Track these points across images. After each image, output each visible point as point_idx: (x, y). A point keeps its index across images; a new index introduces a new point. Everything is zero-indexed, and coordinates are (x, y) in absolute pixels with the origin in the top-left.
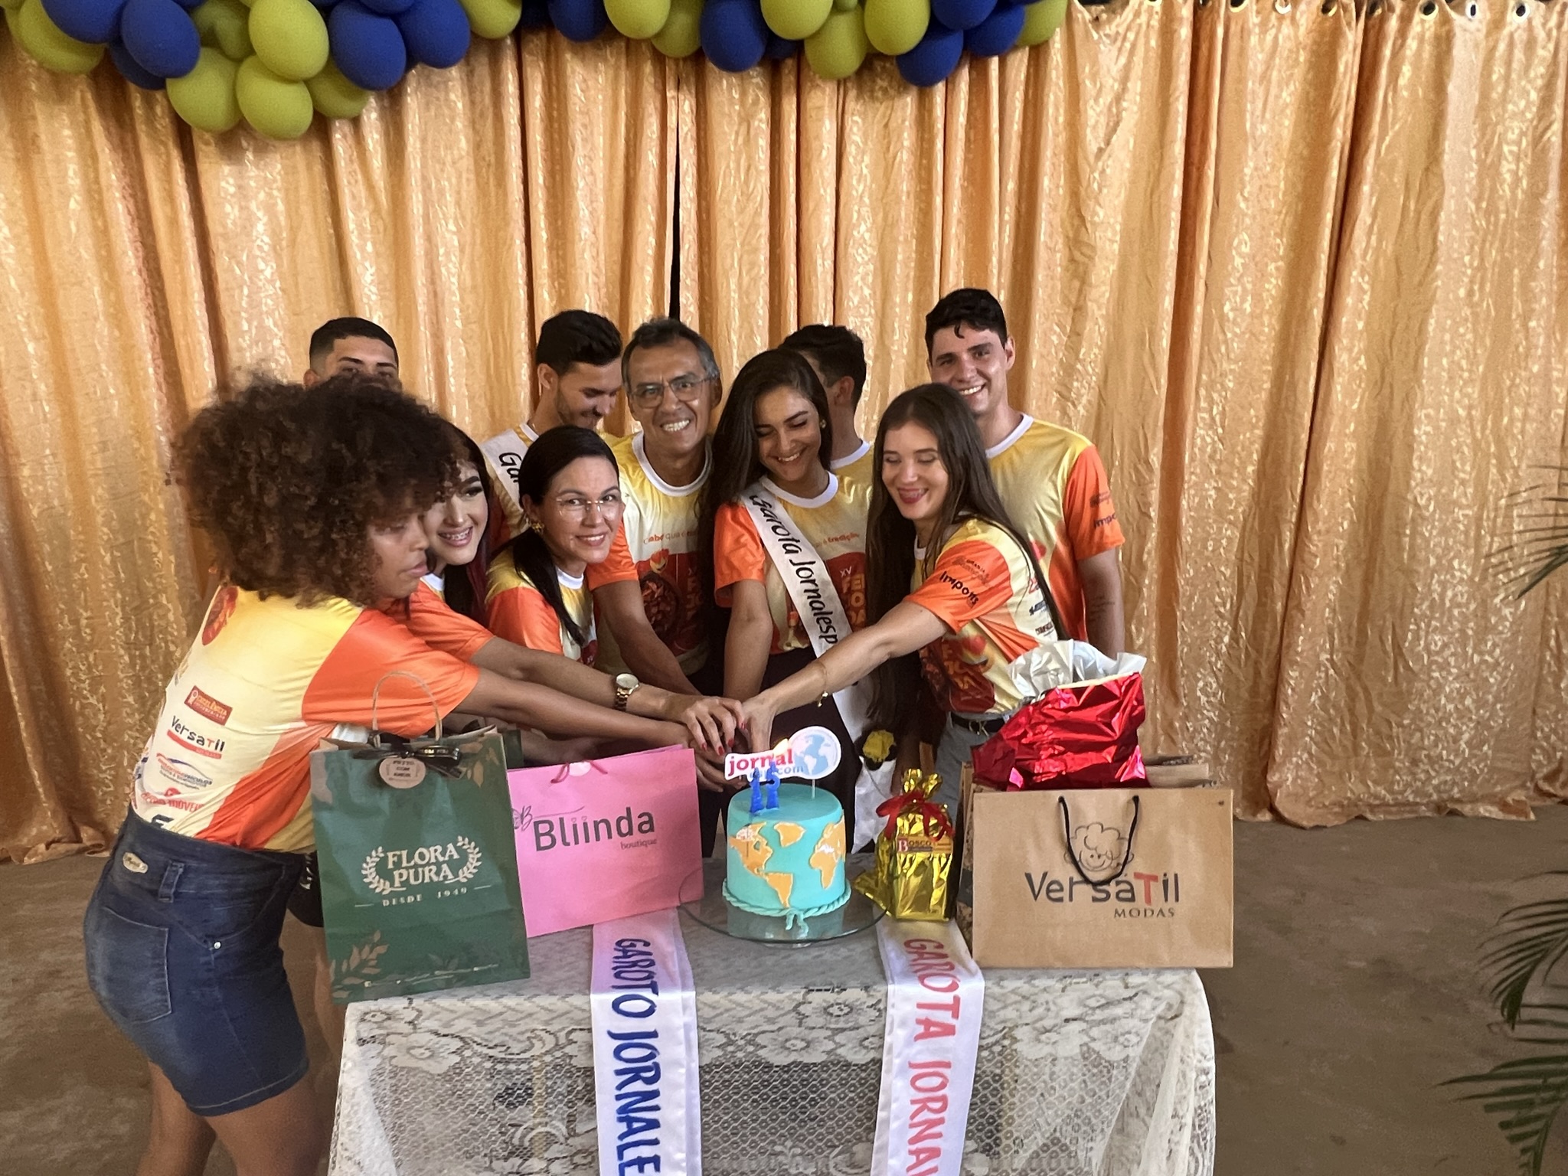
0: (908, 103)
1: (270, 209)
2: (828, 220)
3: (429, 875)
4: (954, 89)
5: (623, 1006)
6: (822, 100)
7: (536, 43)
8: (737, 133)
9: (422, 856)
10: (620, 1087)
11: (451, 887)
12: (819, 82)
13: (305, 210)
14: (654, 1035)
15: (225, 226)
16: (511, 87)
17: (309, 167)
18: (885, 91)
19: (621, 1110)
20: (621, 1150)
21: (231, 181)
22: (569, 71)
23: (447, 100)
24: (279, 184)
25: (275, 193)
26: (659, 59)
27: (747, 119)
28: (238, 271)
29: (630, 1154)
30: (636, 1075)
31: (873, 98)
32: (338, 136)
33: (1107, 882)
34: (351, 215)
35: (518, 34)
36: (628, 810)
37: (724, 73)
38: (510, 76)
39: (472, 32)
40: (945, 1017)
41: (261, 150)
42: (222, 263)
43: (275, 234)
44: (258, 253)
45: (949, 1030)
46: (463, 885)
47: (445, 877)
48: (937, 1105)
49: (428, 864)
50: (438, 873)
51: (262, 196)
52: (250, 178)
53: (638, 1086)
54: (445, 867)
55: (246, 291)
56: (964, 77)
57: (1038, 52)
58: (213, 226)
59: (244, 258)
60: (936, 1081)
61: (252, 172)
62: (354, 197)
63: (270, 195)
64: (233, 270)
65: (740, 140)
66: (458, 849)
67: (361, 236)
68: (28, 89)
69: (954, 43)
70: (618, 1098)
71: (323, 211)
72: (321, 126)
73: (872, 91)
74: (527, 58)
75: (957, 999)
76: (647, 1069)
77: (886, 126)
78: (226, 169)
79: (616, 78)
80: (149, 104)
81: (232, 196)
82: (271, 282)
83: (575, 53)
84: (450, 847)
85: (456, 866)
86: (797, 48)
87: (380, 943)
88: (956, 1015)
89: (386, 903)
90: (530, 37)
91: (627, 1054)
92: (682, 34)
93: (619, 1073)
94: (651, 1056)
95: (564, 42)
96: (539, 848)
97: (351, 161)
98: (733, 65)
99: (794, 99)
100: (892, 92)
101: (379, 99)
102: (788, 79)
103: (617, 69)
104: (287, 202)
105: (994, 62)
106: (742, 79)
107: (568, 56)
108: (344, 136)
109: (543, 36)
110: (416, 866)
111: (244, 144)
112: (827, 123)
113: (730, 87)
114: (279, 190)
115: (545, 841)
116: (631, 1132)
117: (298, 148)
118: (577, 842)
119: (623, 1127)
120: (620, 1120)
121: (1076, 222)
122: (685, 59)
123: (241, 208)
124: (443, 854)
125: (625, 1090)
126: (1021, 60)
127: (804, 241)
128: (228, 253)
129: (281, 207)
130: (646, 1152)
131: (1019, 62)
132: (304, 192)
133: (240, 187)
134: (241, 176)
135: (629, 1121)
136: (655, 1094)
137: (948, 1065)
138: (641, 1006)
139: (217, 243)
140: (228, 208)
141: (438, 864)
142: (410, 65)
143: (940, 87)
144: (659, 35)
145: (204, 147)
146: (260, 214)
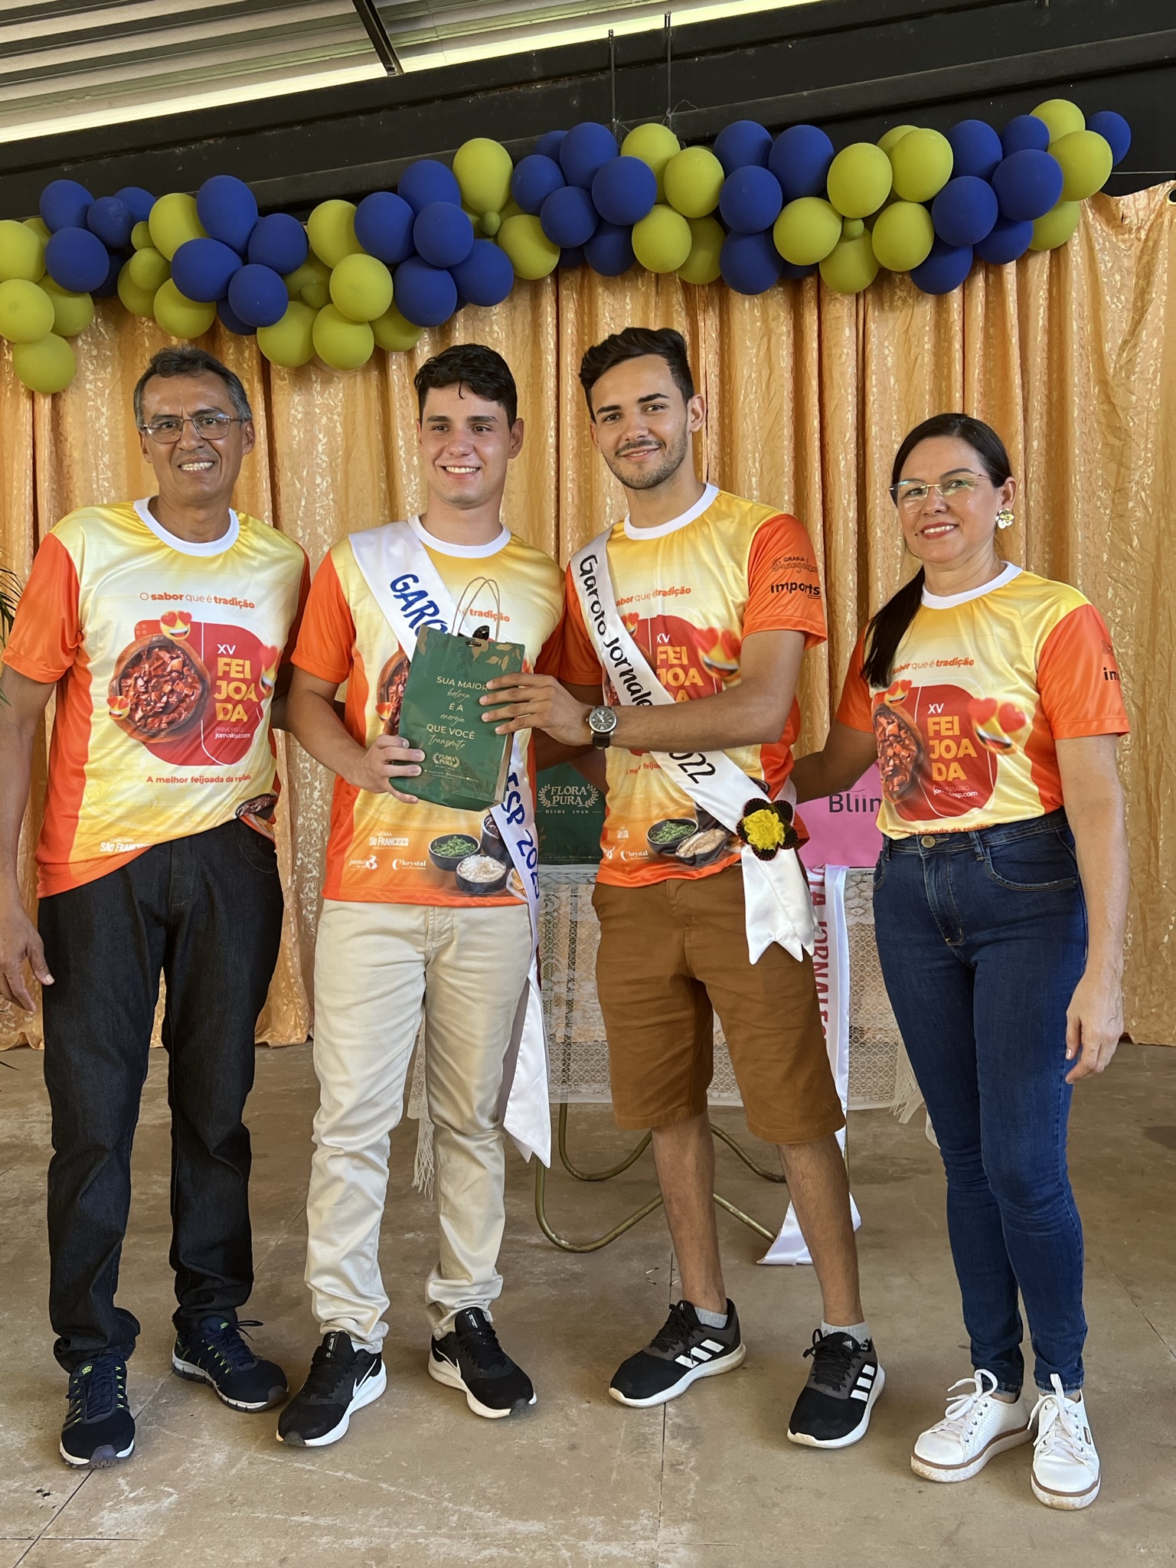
0: (925, 309)
1: (330, 432)
2: (850, 417)
4: (970, 294)
6: (841, 312)
7: (572, 279)
8: (759, 347)
12: (838, 295)
13: (361, 429)
15: (290, 448)
16: (550, 320)
17: (367, 395)
18: (904, 301)
21: (300, 409)
22: (600, 303)
23: (491, 331)
24: (339, 409)
25: (336, 417)
26: (687, 287)
27: (768, 333)
28: (298, 485)
31: (892, 308)
32: (394, 367)
34: (400, 433)
35: (556, 274)
37: (747, 297)
38: (549, 309)
39: (515, 275)
41: (327, 381)
42: (285, 477)
43: (331, 452)
44: (316, 469)
51: (324, 420)
52: (316, 406)
55: (303, 503)
56: (980, 281)
57: (1058, 254)
58: (279, 446)
59: (305, 474)
61: (319, 400)
62: (404, 418)
63: (330, 420)
64: (295, 484)
65: (762, 354)
67: (408, 451)
68: (143, 345)
69: (965, 257)
71: (377, 434)
72: (380, 358)
73: (892, 303)
74: (564, 293)
77: (907, 330)
78: (297, 399)
79: (647, 305)
80: (240, 351)
81: (299, 421)
82: (326, 494)
83: (607, 288)
86: (814, 269)
90: (567, 275)
92: (704, 265)
95: (597, 277)
97: (404, 387)
98: (751, 289)
99: (816, 312)
100: (910, 301)
101: (432, 334)
102: (810, 294)
103: (647, 296)
104: (344, 425)
105: (1010, 269)
106: (763, 298)
107: (600, 290)
108: (400, 367)
109: (578, 274)
111: (314, 378)
112: (847, 332)
113: (752, 309)
114: (339, 415)
117: (359, 379)
121: (1107, 408)
122: (710, 285)
123: (306, 431)
126: (1043, 263)
127: (828, 438)
128: (291, 469)
129: (339, 429)
131: (1040, 267)
132: (360, 415)
133: (306, 414)
134: (309, 404)
139: (283, 461)
140: (295, 432)
142: (461, 304)
143: (956, 294)
144: (683, 268)
145: (278, 382)
146: (321, 436)
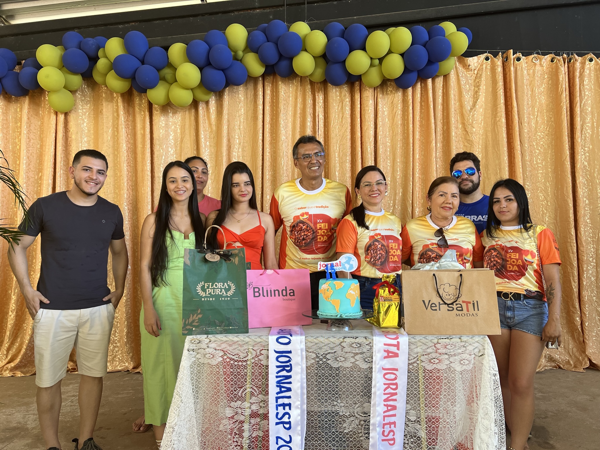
0: (400, 94)
1: (175, 131)
2: (372, 132)
3: (218, 292)
4: (415, 90)
5: (280, 340)
6: (369, 94)
7: (269, 79)
8: (338, 106)
9: (216, 285)
10: (278, 373)
11: (225, 297)
12: (368, 88)
13: (187, 131)
14: (290, 352)
15: (159, 137)
16: (261, 93)
17: (190, 118)
18: (391, 91)
19: (278, 382)
20: (277, 398)
21: (164, 122)
22: (280, 87)
23: (238, 97)
24: (179, 123)
25: (178, 126)
26: (312, 83)
27: (342, 101)
28: (162, 151)
29: (281, 401)
30: (283, 368)
31: (387, 94)
32: (201, 108)
33: (452, 304)
34: (202, 133)
35: (263, 76)
36: (286, 287)
37: (334, 87)
38: (260, 89)
39: (248, 76)
40: (394, 349)
41: (175, 113)
42: (156, 148)
43: (175, 140)
44: (169, 145)
45: (396, 355)
46: (229, 297)
47: (223, 293)
48: (394, 387)
49: (218, 288)
50: (221, 292)
51: (173, 127)
52: (170, 122)
53: (284, 373)
54: (223, 290)
55: (163, 158)
56: (419, 86)
57: (446, 77)
58: (155, 136)
59: (164, 147)
60: (393, 377)
61: (171, 120)
62: (204, 127)
63: (175, 127)
64: (160, 150)
65: (339, 109)
66: (228, 285)
67: (205, 140)
68: (102, 96)
69: (415, 75)
70: (277, 377)
71: (193, 133)
72: (195, 104)
73: (387, 92)
74: (266, 83)
75: (398, 342)
76: (288, 366)
77: (392, 102)
78: (162, 118)
79: (297, 89)
80: (141, 100)
81: (163, 127)
82: (173, 155)
83: (282, 82)
84: (226, 284)
85: (227, 290)
86: (359, 78)
87: (200, 314)
88: (398, 349)
89: (203, 299)
90: (268, 77)
91: (281, 359)
92: (319, 75)
93: (278, 367)
94: (289, 361)
95: (279, 78)
96: (255, 296)
97: (204, 116)
98: (337, 84)
99: (359, 94)
100: (394, 92)
101: (216, 96)
102: (357, 88)
103: (297, 87)
104: (181, 129)
105: (430, 81)
106: (340, 89)
107: (280, 83)
108: (203, 108)
109: (272, 77)
110: (214, 288)
111: (169, 111)
112: (371, 102)
113: (336, 92)
114: (179, 126)
115: (257, 294)
116: (281, 392)
117: (187, 112)
118: (267, 296)
119: (278, 390)
120: (277, 386)
121: (465, 133)
122: (320, 83)
123: (166, 131)
124: (223, 286)
125: (280, 374)
126: (441, 80)
127: (363, 140)
128: (159, 145)
129: (179, 131)
130: (286, 401)
131: (440, 81)
132: (187, 126)
133: (166, 124)
134: (167, 121)
135: (281, 387)
136: (290, 377)
137: (397, 370)
138: (286, 340)
139: (156, 142)
140: (161, 131)
141: (221, 289)
142: (226, 86)
143: (410, 89)
144: (311, 75)
145: (155, 112)
146: (171, 133)
